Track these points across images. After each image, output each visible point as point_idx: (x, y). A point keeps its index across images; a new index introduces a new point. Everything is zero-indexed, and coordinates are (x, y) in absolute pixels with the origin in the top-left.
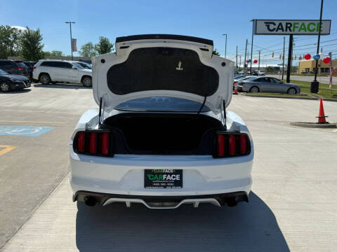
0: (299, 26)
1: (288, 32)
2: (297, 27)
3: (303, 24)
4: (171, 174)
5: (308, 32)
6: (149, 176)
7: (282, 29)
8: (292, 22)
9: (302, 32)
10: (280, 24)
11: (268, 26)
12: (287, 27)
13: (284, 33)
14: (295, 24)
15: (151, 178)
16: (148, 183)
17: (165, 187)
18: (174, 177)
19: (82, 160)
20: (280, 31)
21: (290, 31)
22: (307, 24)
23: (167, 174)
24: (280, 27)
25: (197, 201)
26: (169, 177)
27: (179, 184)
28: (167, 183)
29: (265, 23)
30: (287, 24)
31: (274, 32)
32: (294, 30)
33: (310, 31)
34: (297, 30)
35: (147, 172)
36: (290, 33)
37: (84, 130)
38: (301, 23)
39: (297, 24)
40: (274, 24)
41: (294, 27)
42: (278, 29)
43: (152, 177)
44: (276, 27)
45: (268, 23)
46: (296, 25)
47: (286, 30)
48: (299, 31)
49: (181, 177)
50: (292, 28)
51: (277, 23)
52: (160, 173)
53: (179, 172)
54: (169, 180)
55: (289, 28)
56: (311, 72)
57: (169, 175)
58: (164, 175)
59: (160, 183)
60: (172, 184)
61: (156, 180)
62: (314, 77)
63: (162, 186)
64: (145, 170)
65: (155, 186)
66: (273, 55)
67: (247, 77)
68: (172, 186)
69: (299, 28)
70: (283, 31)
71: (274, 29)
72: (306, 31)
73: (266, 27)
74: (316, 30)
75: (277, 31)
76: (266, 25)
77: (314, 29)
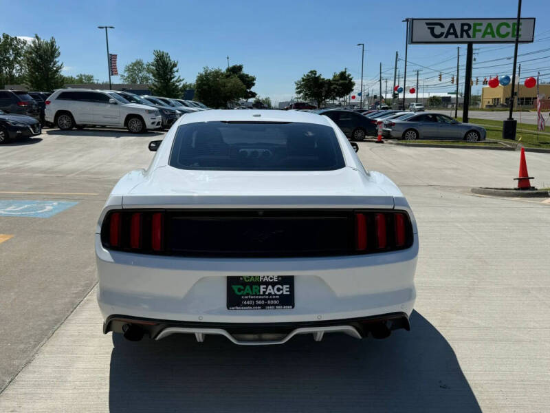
0: (483, 28)
1: (465, 38)
2: (480, 31)
3: (490, 25)
4: (273, 284)
5: (497, 38)
6: (235, 288)
7: (455, 34)
8: (471, 23)
9: (489, 38)
10: (452, 26)
11: (432, 30)
12: (462, 30)
15: (238, 293)
16: (234, 301)
17: (263, 307)
18: (279, 290)
19: (117, 261)
20: (451, 38)
21: (469, 36)
22: (495, 25)
23: (267, 284)
24: (452, 30)
25: (320, 331)
26: (270, 290)
27: (288, 301)
28: (266, 300)
29: (427, 24)
30: (463, 25)
31: (442, 39)
32: (474, 36)
35: (231, 281)
36: (469, 40)
38: (485, 23)
40: (442, 26)
41: (475, 31)
43: (240, 290)
44: (445, 31)
45: (432, 24)
46: (478, 28)
47: (462, 36)
48: (483, 36)
49: (292, 289)
50: (471, 32)
51: (447, 24)
52: (255, 283)
53: (289, 281)
54: (270, 294)
55: (467, 32)
56: (503, 105)
57: (270, 287)
58: (262, 287)
59: (255, 300)
60: (277, 302)
61: (248, 294)
62: (508, 113)
63: (259, 305)
64: (228, 277)
65: (247, 305)
66: (440, 78)
67: (398, 114)
68: (275, 305)
69: (482, 32)
70: (457, 37)
71: (442, 34)
72: (494, 36)
73: (429, 31)
74: (510, 35)
75: (446, 37)
76: (429, 28)
77: (508, 33)
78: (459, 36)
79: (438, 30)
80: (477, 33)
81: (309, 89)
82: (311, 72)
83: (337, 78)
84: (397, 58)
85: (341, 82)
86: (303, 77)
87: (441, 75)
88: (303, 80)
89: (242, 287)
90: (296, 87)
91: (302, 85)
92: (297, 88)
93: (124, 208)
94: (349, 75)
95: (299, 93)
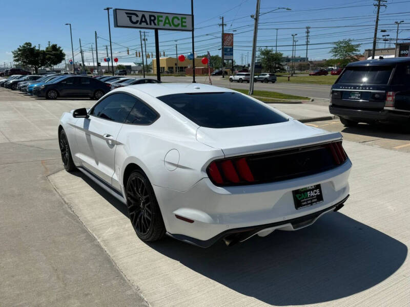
0: (163, 19)
2: (162, 21)
3: (167, 18)
4: (312, 190)
5: (173, 27)
6: (298, 196)
7: (146, 21)
8: (156, 15)
9: (167, 26)
10: (143, 16)
11: (130, 18)
12: (151, 20)
13: (149, 26)
14: (158, 17)
15: (299, 199)
16: (298, 204)
17: (311, 204)
18: (315, 193)
19: (233, 193)
20: (144, 25)
21: (155, 24)
22: (171, 17)
23: (310, 190)
24: (143, 20)
26: (312, 194)
27: (320, 198)
28: (311, 200)
29: (127, 13)
30: (150, 16)
31: (138, 25)
32: (158, 25)
33: (175, 26)
34: (161, 24)
35: (295, 193)
36: (156, 27)
37: (224, 157)
38: (165, 16)
39: (162, 17)
40: (137, 16)
41: (159, 21)
42: (142, 21)
43: (300, 197)
44: (139, 19)
45: (130, 14)
46: (160, 19)
47: (151, 24)
48: (164, 25)
49: (320, 192)
50: (156, 21)
51: (140, 15)
52: (305, 191)
53: (318, 187)
54: (312, 196)
55: (154, 21)
57: (312, 192)
58: (308, 192)
59: (307, 201)
60: (316, 200)
61: (303, 199)
62: (192, 77)
63: (309, 204)
64: (293, 191)
65: (304, 205)
66: (128, 52)
67: (122, 79)
68: (316, 202)
69: (163, 22)
70: (147, 24)
71: (137, 21)
72: (171, 26)
73: (128, 18)
74: (180, 25)
75: (140, 24)
76: (128, 16)
77: (179, 24)
79: (134, 19)
80: (160, 23)
81: (27, 57)
82: (26, 44)
83: (49, 49)
84: (96, 36)
85: (54, 52)
86: (19, 47)
87: (128, 50)
88: (20, 50)
89: (300, 195)
90: (13, 55)
91: (19, 54)
92: (15, 57)
93: (226, 157)
94: (60, 48)
95: (17, 61)
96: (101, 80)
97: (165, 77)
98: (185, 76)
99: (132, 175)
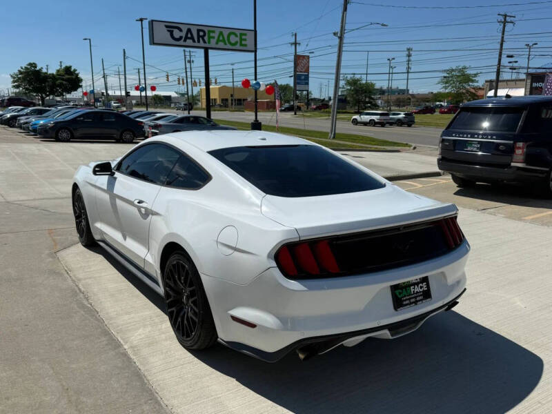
0: (216, 35)
1: (202, 44)
2: (214, 38)
3: (221, 33)
4: (417, 284)
6: (397, 292)
7: (192, 38)
8: (206, 29)
9: (221, 45)
10: (189, 31)
11: (172, 35)
12: (199, 36)
13: (196, 44)
14: (209, 31)
15: (400, 296)
16: (398, 304)
17: (416, 303)
18: (421, 287)
19: (310, 288)
20: (189, 42)
21: (205, 42)
22: (226, 33)
23: (414, 284)
26: (417, 289)
27: (427, 295)
28: (416, 297)
29: (167, 27)
30: (199, 31)
31: (181, 42)
32: (209, 42)
34: (213, 42)
35: (394, 288)
37: (298, 240)
38: (217, 31)
39: (213, 32)
40: (181, 30)
41: (210, 38)
42: (186, 38)
43: (400, 293)
44: (183, 34)
45: (171, 27)
46: (212, 34)
47: (199, 42)
48: (217, 43)
49: (428, 286)
50: (206, 38)
51: (185, 29)
52: (407, 286)
53: (425, 280)
54: (417, 292)
55: (203, 37)
56: (220, 106)
57: (416, 286)
58: (412, 287)
59: (409, 299)
60: (421, 298)
61: (405, 296)
62: (254, 114)
63: (412, 303)
64: (391, 286)
65: (406, 305)
66: (168, 78)
67: (158, 115)
68: (421, 300)
69: (216, 38)
70: (194, 41)
71: (181, 38)
72: (225, 44)
73: (169, 33)
74: (238, 44)
75: (185, 41)
76: (168, 31)
77: (237, 42)
78: (196, 40)
79: (177, 34)
80: (211, 40)
81: (30, 83)
82: (30, 64)
83: (62, 73)
84: (124, 56)
85: (67, 76)
86: (20, 69)
87: (168, 76)
88: (21, 73)
89: (400, 291)
90: (12, 80)
91: (19, 78)
92: (14, 82)
93: (301, 239)
94: (75, 70)
95: (17, 87)
96: (130, 116)
97: (217, 112)
98: (243, 111)
99: (172, 258)
